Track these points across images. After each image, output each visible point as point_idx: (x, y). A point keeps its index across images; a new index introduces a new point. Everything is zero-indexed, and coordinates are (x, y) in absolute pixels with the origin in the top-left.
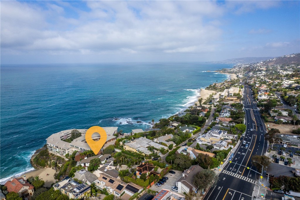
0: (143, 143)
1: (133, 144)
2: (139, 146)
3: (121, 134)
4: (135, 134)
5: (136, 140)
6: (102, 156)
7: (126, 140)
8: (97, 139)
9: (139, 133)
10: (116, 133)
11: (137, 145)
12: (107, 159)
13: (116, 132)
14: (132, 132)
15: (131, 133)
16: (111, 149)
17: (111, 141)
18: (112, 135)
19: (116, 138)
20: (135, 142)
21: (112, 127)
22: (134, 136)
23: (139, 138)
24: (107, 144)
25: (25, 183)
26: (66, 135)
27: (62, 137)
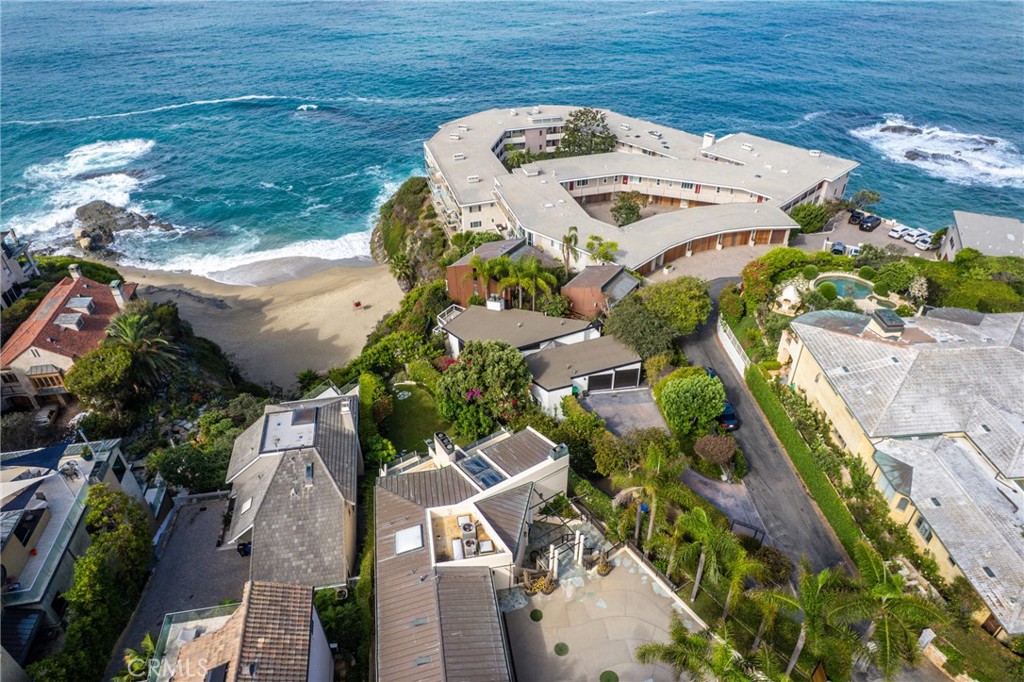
0: (1002, 391)
1: (877, 364)
2: (939, 414)
3: (855, 219)
4: (968, 261)
5: (939, 332)
6: (595, 334)
7: (854, 276)
8: (679, 201)
9: (1005, 261)
10: (821, 201)
11: (909, 397)
12: (598, 382)
13: (823, 193)
14: (951, 233)
15: (945, 231)
16: (673, 316)
17: (745, 242)
18: (775, 204)
19: (794, 232)
20: (911, 354)
21: (812, 153)
22: (944, 275)
23: (984, 307)
24: (710, 254)
25: (74, 327)
26: (544, 132)
27: (514, 132)
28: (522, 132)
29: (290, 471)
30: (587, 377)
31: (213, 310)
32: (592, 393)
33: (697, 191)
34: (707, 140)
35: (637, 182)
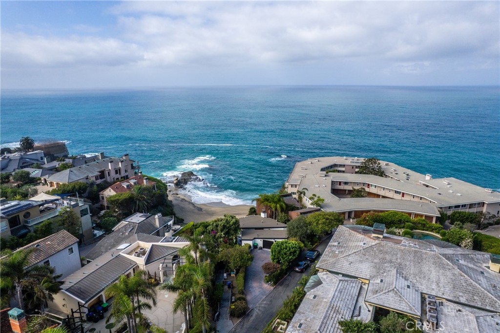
25: (125, 187)
26: (355, 167)
27: (341, 165)
28: (344, 166)
29: (126, 229)
30: (262, 240)
31: (196, 211)
32: (265, 249)
33: (403, 196)
34: (428, 177)
35: (374, 188)
